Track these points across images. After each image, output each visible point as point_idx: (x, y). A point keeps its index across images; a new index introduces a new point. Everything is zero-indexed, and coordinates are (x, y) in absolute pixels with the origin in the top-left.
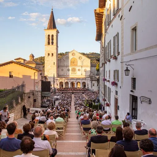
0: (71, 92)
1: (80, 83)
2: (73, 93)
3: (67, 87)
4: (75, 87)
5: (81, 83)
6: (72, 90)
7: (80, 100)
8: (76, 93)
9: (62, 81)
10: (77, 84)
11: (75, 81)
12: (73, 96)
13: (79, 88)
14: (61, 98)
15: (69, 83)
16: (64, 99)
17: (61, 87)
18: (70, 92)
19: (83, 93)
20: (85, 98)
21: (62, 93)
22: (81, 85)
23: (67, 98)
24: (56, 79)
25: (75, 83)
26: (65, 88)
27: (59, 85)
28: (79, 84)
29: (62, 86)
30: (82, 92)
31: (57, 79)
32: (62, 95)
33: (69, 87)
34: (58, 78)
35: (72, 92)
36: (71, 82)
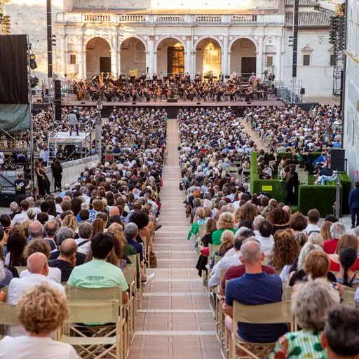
0: (159, 103)
1: (216, 45)
2: (172, 112)
3: (134, 73)
4: (189, 69)
5: (226, 48)
6: (164, 91)
7: (218, 158)
8: (190, 108)
9: (101, 34)
10: (200, 50)
11: (188, 32)
12: (173, 128)
13: (210, 77)
14: (99, 145)
15: (151, 48)
16: (117, 150)
17: (97, 72)
18: (151, 103)
19: (239, 112)
20: (252, 144)
21: (106, 112)
22: (226, 58)
23: (138, 142)
24: (60, 18)
25: (189, 47)
26: (120, 82)
27: (81, 59)
28: (211, 51)
29: (105, 64)
30: (230, 104)
31: (68, 24)
32: (105, 121)
33: (150, 76)
34: (78, 17)
35: (164, 103)
36: (159, 40)
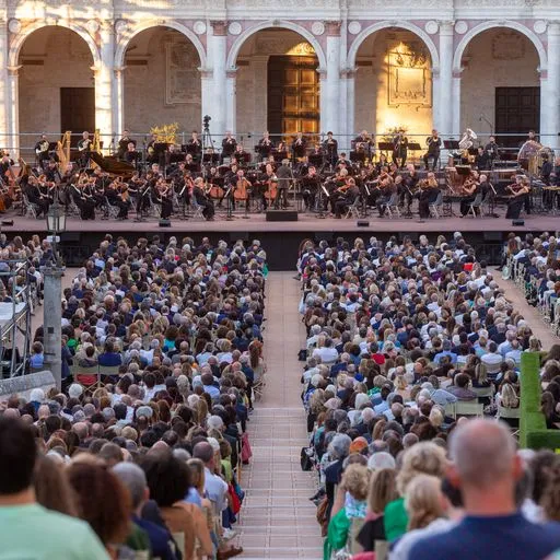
0: (243, 222)
1: (418, 50)
2: (283, 251)
3: (167, 134)
4: (334, 120)
5: (446, 59)
10: (368, 65)
11: (330, 9)
15: (216, 57)
17: (52, 130)
22: (447, 90)
25: (334, 56)
35: (257, 222)
36: (240, 34)
